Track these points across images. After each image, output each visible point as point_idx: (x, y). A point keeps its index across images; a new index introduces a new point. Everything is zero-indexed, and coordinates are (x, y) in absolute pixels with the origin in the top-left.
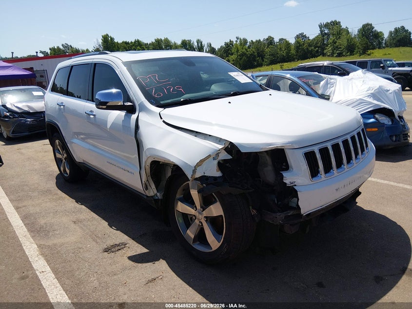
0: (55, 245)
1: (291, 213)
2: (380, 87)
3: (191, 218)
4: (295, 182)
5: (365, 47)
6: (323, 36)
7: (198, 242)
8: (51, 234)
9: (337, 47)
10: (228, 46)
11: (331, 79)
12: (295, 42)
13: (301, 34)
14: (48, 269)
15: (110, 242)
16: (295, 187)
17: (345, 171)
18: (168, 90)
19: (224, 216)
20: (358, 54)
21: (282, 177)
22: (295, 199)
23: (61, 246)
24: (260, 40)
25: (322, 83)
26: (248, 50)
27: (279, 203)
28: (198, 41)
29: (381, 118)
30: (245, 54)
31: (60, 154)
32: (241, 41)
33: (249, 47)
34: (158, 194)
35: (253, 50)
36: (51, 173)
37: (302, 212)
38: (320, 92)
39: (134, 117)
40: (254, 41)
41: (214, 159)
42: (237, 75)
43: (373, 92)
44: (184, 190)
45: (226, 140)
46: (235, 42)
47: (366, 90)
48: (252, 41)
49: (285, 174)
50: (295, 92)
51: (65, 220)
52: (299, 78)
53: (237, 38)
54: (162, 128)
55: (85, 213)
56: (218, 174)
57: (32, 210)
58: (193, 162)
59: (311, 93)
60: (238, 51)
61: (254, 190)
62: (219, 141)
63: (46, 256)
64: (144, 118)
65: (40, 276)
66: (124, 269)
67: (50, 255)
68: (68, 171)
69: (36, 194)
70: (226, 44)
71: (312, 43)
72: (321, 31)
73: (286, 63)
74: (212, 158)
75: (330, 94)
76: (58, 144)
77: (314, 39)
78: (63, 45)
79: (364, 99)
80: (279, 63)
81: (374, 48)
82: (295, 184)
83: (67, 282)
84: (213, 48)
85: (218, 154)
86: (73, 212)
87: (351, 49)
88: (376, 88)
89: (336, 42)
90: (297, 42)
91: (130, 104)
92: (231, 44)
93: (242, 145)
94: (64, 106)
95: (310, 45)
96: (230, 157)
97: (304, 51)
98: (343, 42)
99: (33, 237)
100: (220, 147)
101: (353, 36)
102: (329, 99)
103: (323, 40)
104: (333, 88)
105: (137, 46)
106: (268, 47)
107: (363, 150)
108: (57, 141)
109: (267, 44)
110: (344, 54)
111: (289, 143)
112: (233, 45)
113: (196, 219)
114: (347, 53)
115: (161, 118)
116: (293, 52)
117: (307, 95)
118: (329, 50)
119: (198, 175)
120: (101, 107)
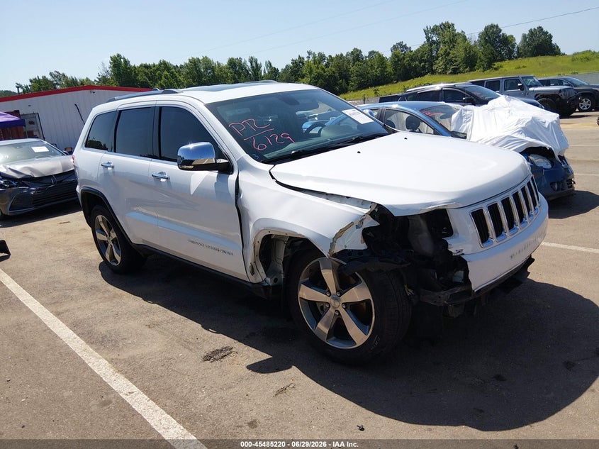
0: (133, 358)
1: (458, 290)
2: (533, 119)
3: (322, 307)
4: (462, 250)
5: (490, 58)
6: (431, 45)
7: (334, 338)
8: (121, 344)
9: (451, 60)
10: (297, 65)
11: (466, 110)
12: (392, 56)
13: (399, 44)
14: (134, 388)
15: (208, 349)
16: (462, 256)
17: (507, 239)
18: (273, 139)
19: (372, 300)
20: (481, 69)
21: (446, 245)
22: (461, 273)
23: (141, 359)
24: (342, 55)
25: (454, 116)
26: (326, 70)
27: (441, 278)
28: (252, 60)
29: (537, 161)
30: (322, 75)
31: (104, 234)
32: (314, 57)
33: (327, 66)
34: (268, 279)
35: (334, 69)
36: (87, 263)
37: (473, 288)
38: (452, 129)
39: (232, 178)
40: (333, 56)
41: (357, 227)
42: (354, 114)
43: (524, 125)
44: (311, 270)
45: (372, 203)
46: (306, 59)
47: (515, 123)
48: (330, 56)
49: (449, 241)
50: (413, 131)
51: (133, 324)
52: (421, 111)
53: (309, 53)
54: (275, 191)
55: (160, 313)
56: (363, 246)
57: (81, 315)
58: (330, 232)
59: (440, 131)
60: (311, 72)
61: (410, 264)
62: (362, 204)
63: (126, 373)
64: (246, 179)
65: (128, 399)
66: (240, 380)
67: (133, 371)
68: (118, 258)
69: (76, 293)
70: (294, 62)
71: (414, 57)
72: (428, 39)
73: (381, 87)
74: (354, 226)
75: (467, 130)
76: (100, 220)
77: (418, 50)
78: (51, 74)
79: (514, 135)
80: (371, 86)
81: (502, 60)
82: (463, 252)
83: (168, 402)
84: (275, 68)
85: (362, 221)
86: (142, 313)
87: (471, 62)
88: (528, 121)
89: (449, 53)
90: (395, 56)
91: (223, 161)
92: (300, 62)
93: (394, 207)
94: (113, 167)
95: (412, 59)
96: (376, 224)
97: (405, 67)
98: (458, 52)
99: (97, 350)
100: (366, 211)
101: (472, 43)
102: (465, 138)
103: (431, 50)
104: (470, 123)
105: (163, 71)
106: (354, 63)
107: (535, 204)
108: (100, 217)
109: (352, 61)
110: (461, 69)
111: (453, 201)
112: (303, 64)
113: (330, 307)
114: (466, 68)
115: (273, 178)
116: (389, 69)
117: (435, 134)
118: (439, 65)
119: (337, 249)
120: (185, 167)
